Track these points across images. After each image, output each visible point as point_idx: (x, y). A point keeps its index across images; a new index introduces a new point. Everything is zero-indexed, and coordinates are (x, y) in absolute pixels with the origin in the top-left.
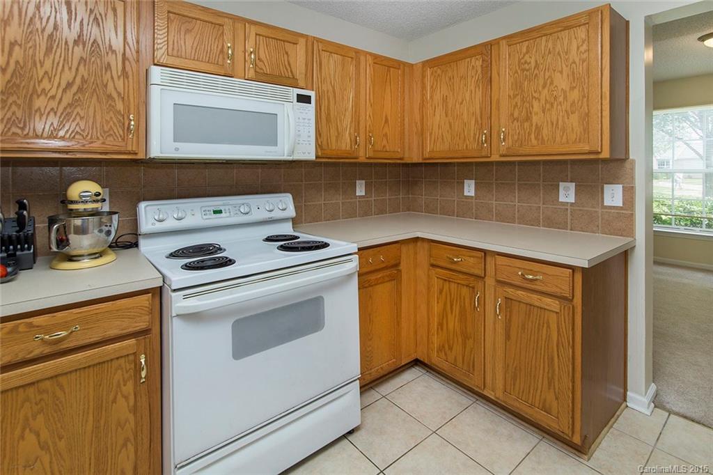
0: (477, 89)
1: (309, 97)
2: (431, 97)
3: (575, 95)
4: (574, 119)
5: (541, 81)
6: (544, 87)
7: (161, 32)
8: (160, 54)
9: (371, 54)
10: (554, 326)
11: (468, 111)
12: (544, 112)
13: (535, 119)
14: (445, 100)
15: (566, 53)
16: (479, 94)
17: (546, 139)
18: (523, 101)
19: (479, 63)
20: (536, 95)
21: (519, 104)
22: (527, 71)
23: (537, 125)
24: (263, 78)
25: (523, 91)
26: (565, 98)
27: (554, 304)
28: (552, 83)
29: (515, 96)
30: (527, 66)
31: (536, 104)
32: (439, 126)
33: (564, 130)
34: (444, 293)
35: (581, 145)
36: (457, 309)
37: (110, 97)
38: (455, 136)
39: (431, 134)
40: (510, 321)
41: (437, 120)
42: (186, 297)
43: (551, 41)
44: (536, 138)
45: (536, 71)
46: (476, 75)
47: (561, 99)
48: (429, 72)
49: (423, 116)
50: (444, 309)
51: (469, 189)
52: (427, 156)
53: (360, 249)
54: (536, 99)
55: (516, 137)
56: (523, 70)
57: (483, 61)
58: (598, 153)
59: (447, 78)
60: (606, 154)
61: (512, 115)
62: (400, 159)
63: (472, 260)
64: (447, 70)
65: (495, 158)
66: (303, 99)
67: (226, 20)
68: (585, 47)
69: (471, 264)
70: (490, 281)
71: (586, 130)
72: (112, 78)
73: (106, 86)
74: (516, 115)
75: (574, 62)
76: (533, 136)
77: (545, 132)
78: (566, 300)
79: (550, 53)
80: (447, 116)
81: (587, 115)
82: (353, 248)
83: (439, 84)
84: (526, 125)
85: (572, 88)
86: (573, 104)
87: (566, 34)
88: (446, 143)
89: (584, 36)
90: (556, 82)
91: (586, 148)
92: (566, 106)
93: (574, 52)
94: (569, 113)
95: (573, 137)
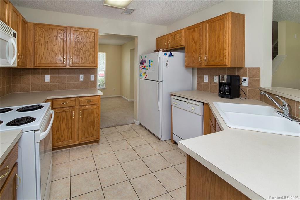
0: (61, 42)
2: (39, 40)
3: (91, 51)
4: (91, 57)
5: (83, 44)
6: (84, 47)
10: (95, 113)
11: (57, 49)
12: (83, 54)
13: (81, 56)
14: (47, 43)
15: (89, 38)
17: (84, 62)
18: (78, 49)
19: (62, 33)
20: (81, 48)
21: (76, 50)
22: (79, 40)
23: (81, 58)
25: (77, 46)
26: (89, 51)
28: (86, 46)
29: (75, 47)
31: (81, 51)
32: (44, 53)
33: (88, 60)
35: (93, 64)
38: (52, 57)
39: (39, 56)
40: (83, 116)
41: (42, 51)
43: (85, 34)
44: (81, 62)
45: (81, 41)
46: (61, 36)
47: (88, 51)
48: (38, 29)
49: (35, 48)
50: (59, 123)
52: (37, 65)
54: (82, 50)
55: (75, 60)
56: (78, 40)
57: (64, 32)
58: (96, 67)
59: (48, 34)
61: (74, 53)
62: (25, 66)
63: (71, 102)
64: (48, 31)
65: (68, 67)
66: (15, 35)
68: (94, 38)
70: (77, 107)
71: (94, 61)
74: (75, 53)
75: (91, 42)
76: (80, 61)
77: (84, 60)
79: (85, 37)
80: (47, 49)
81: (94, 56)
83: (44, 35)
84: (78, 57)
85: (91, 49)
86: (91, 53)
87: (89, 33)
88: (47, 61)
89: (94, 35)
90: (87, 46)
91: (94, 65)
92: (89, 53)
93: (91, 39)
94: (90, 55)
95: (91, 62)
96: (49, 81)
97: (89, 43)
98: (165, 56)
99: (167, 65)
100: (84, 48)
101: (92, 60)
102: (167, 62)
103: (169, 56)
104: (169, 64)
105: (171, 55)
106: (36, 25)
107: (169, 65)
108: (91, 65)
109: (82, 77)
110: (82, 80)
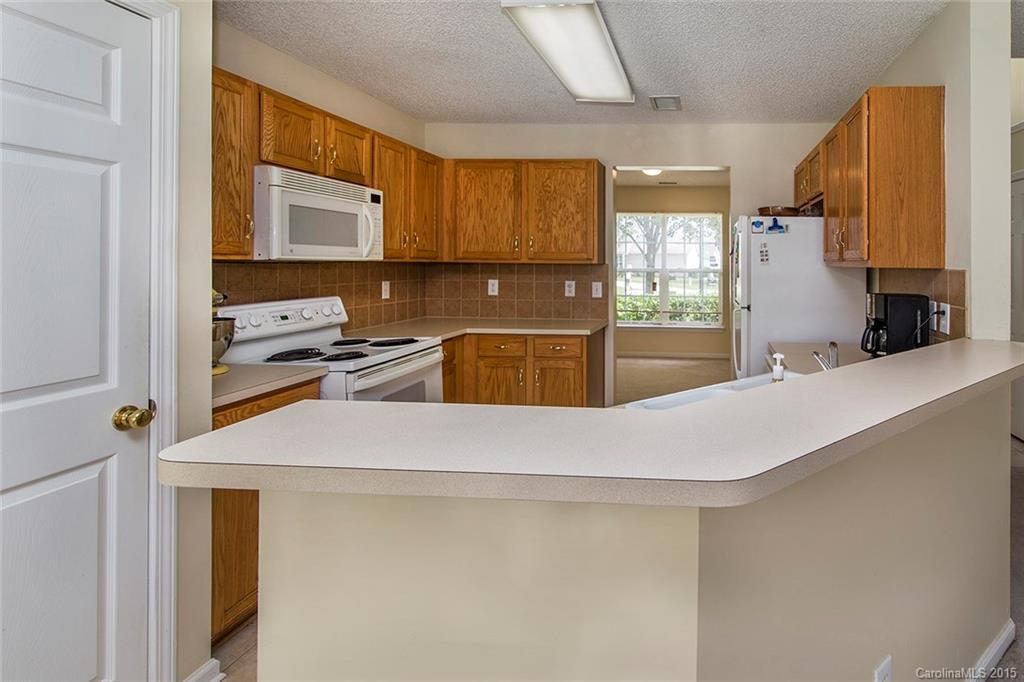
0: (510, 199)
1: (379, 197)
2: (465, 198)
3: (579, 218)
4: (578, 236)
5: (558, 203)
6: (560, 208)
7: (268, 128)
8: (267, 152)
9: (416, 149)
10: (572, 380)
11: (502, 217)
12: (560, 227)
13: (554, 231)
14: (479, 203)
15: (574, 186)
16: (511, 203)
17: (561, 248)
18: (546, 215)
19: (511, 176)
20: (554, 213)
21: (542, 218)
22: (548, 192)
23: (555, 236)
24: (340, 175)
25: (545, 208)
26: (573, 218)
27: (571, 364)
28: (565, 206)
29: (540, 211)
30: (548, 189)
31: (554, 219)
32: (473, 227)
33: (572, 242)
34: (491, 381)
35: (582, 254)
36: (503, 389)
37: (230, 194)
38: (490, 239)
39: (464, 235)
41: (470, 222)
42: (360, 377)
43: (564, 174)
44: (555, 246)
45: (554, 195)
46: (508, 186)
47: (571, 219)
48: (462, 172)
49: (456, 216)
50: (493, 393)
51: (493, 287)
53: (443, 341)
54: (554, 216)
55: (540, 244)
56: (546, 191)
57: (515, 175)
58: (591, 260)
59: (481, 182)
60: (595, 261)
61: (538, 226)
62: (435, 259)
63: (515, 345)
64: (481, 175)
65: (524, 260)
66: (375, 199)
67: (315, 115)
68: (584, 185)
69: (513, 349)
70: (530, 360)
71: (585, 244)
72: (232, 174)
73: (228, 184)
74: (540, 226)
76: (552, 245)
77: (560, 242)
78: (577, 359)
79: (563, 183)
80: (481, 218)
81: (585, 233)
82: (438, 340)
83: (473, 186)
84: (548, 235)
85: (578, 213)
86: (578, 224)
87: (572, 171)
88: (481, 245)
89: (584, 177)
90: (567, 206)
91: (585, 256)
92: (574, 224)
93: (578, 186)
94: (575, 230)
95: (578, 248)
96: (496, 293)
97: (573, 199)
98: (755, 229)
99: (765, 258)
100: (560, 212)
101: (581, 243)
102: (764, 249)
103: (770, 229)
104: (769, 253)
105: (775, 226)
106: (459, 162)
107: (770, 257)
108: (578, 256)
109: (570, 289)
110: (570, 295)
